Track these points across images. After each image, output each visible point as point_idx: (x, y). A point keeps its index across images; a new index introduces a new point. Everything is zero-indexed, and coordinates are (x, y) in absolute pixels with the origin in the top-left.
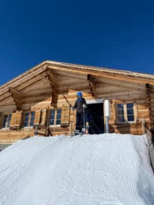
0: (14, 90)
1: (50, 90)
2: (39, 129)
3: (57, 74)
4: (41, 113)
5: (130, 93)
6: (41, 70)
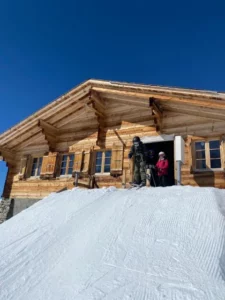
0: (45, 123)
1: (96, 123)
2: (81, 178)
3: (105, 99)
4: (84, 155)
5: (216, 125)
6: (82, 94)
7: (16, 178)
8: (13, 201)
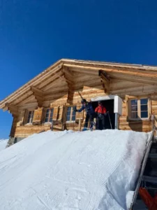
0: (35, 89)
1: (67, 87)
3: (73, 72)
6: (57, 69)
7: (18, 124)
8: (16, 139)
